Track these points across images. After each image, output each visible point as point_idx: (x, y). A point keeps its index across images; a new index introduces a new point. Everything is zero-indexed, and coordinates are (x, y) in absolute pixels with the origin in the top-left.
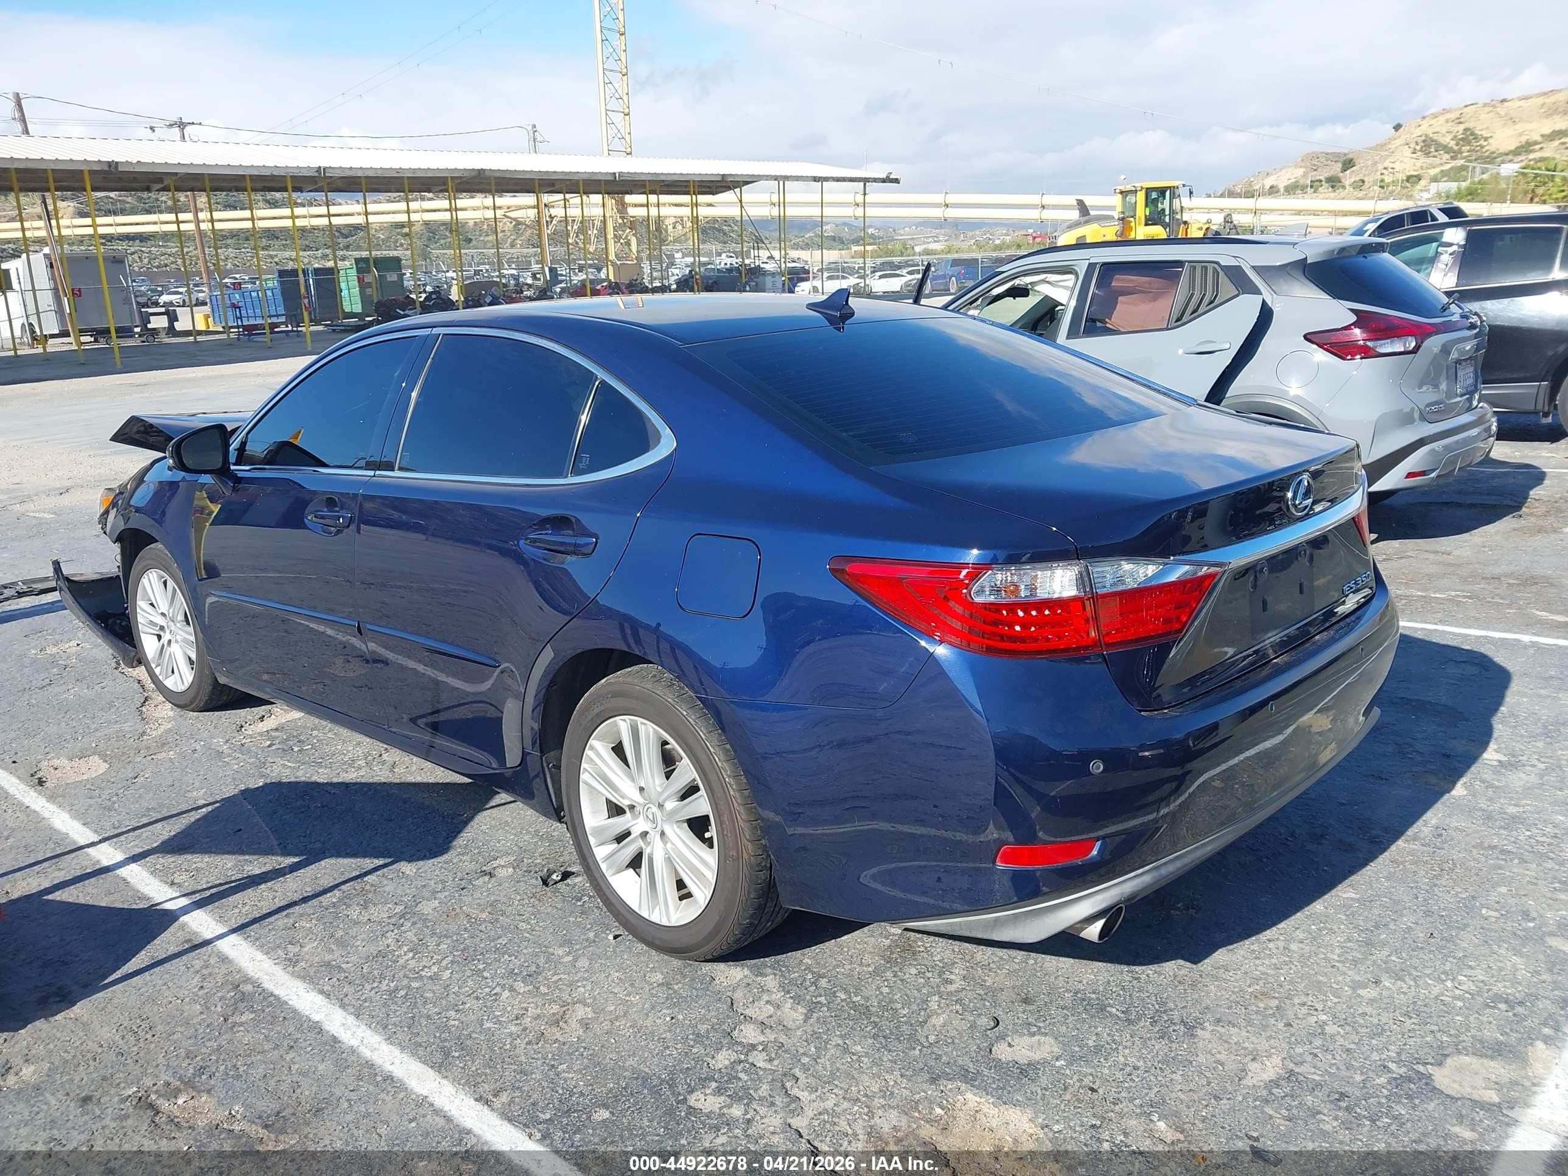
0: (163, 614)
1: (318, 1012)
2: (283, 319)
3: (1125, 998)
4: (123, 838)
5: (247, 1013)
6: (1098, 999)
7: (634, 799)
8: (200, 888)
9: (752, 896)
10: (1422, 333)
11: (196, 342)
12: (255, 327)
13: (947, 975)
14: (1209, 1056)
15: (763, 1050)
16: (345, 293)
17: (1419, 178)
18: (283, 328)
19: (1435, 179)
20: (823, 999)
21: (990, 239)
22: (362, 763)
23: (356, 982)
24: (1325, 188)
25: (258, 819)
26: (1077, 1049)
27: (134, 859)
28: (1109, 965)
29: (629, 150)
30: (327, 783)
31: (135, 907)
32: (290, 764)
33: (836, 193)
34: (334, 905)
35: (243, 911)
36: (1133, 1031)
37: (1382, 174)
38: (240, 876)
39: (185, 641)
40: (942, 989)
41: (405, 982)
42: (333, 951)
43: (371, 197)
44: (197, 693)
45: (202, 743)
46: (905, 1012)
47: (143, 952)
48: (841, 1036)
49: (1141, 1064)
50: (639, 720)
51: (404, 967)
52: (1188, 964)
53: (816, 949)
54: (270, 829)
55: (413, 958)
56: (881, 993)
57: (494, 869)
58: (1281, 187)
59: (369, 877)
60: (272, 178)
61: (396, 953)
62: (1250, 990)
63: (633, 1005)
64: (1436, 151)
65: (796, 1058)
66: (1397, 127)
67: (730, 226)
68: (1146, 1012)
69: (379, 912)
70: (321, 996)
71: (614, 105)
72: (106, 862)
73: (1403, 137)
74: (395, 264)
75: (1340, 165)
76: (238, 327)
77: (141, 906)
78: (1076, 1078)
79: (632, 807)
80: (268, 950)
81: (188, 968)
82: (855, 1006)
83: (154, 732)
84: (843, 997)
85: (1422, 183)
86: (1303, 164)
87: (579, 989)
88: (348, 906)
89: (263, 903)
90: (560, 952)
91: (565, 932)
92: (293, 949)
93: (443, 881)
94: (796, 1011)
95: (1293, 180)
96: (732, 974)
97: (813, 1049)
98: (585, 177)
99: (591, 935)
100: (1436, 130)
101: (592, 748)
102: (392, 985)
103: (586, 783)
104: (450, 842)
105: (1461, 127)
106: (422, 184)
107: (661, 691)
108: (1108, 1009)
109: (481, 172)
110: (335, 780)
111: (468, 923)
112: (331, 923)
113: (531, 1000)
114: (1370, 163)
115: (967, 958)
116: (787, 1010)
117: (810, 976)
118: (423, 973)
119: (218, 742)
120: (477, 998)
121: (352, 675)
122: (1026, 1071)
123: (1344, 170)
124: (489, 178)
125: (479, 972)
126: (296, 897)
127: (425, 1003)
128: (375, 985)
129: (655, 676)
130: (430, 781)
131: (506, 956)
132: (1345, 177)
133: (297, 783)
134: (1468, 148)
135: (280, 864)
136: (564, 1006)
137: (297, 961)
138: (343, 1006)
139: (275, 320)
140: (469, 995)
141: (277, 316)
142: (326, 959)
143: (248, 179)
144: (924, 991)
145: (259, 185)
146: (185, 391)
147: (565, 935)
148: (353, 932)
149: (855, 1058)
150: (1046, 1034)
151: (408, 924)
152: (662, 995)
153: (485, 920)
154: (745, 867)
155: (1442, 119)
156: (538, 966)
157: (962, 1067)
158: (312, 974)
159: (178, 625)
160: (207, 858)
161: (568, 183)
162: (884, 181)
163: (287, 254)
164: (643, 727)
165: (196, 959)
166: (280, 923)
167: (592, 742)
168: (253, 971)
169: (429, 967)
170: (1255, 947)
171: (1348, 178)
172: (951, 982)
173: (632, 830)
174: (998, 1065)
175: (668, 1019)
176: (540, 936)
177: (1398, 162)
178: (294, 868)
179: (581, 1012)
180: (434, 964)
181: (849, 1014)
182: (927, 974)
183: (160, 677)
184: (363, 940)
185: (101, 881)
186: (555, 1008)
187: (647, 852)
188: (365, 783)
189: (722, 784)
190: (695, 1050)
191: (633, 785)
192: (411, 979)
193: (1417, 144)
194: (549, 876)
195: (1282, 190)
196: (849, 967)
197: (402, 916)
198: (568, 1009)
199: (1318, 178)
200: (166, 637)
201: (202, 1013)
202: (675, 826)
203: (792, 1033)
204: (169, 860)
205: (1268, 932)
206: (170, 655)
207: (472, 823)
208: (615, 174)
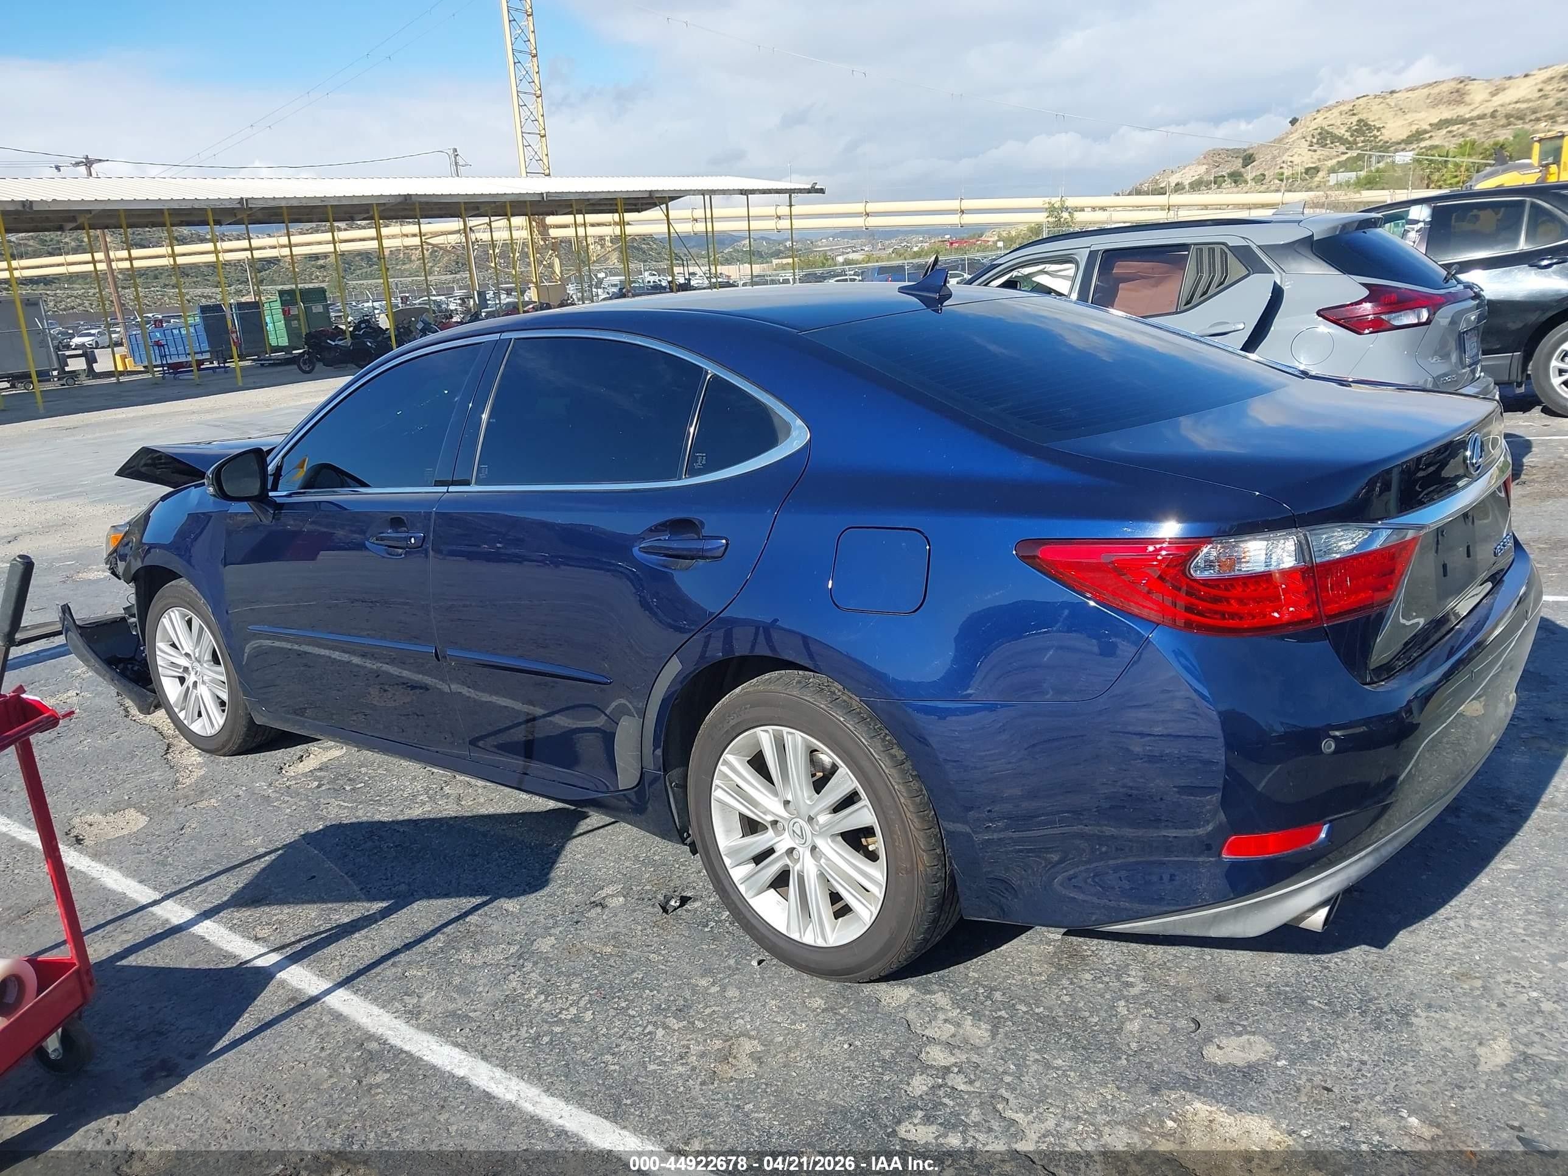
0: (187, 655)
1: (459, 1067)
2: (207, 356)
3: (1322, 990)
4: (187, 894)
5: (380, 1073)
6: (1293, 991)
7: (777, 813)
8: (288, 941)
9: (928, 909)
10: (1434, 304)
11: (119, 383)
12: (180, 365)
13: (1125, 978)
14: (1434, 1045)
15: (959, 1071)
16: (270, 327)
17: (1317, 170)
18: (207, 365)
19: (1332, 170)
20: (1003, 1013)
21: (908, 247)
22: (424, 798)
23: (492, 1031)
24: (1228, 184)
25: (328, 864)
26: (1292, 1046)
27: (207, 915)
28: (1291, 955)
29: (547, 171)
30: (393, 821)
31: (221, 966)
32: (346, 804)
33: (761, 206)
34: (442, 949)
35: (344, 962)
36: (1345, 1023)
37: (1281, 168)
38: (329, 926)
39: (214, 681)
40: (1126, 993)
41: (546, 1027)
42: (455, 999)
43: (294, 227)
44: (231, 736)
45: (244, 788)
46: (1095, 1019)
47: (246, 1015)
48: (1037, 1051)
49: (1366, 1058)
50: (785, 730)
51: (539, 1011)
52: (1373, 950)
53: (977, 961)
54: (346, 874)
55: (546, 1001)
56: (1063, 1002)
57: (604, 898)
58: (1186, 183)
59: (470, 917)
60: (191, 211)
61: (526, 997)
62: (1449, 972)
63: (801, 1034)
64: (1332, 143)
65: (998, 1078)
66: (1294, 122)
67: (649, 244)
68: (1351, 1003)
69: (493, 954)
70: (457, 1050)
71: (530, 127)
72: (176, 921)
73: (1300, 131)
74: (319, 295)
75: (1241, 161)
76: (162, 366)
77: (229, 966)
78: (1304, 1078)
79: (775, 823)
80: (384, 1004)
81: (301, 1028)
82: (1040, 1018)
83: (187, 780)
84: (1025, 1009)
85: (1321, 174)
86: (1205, 162)
87: (738, 1021)
88: (458, 950)
89: (362, 953)
90: (704, 982)
91: (702, 961)
92: (411, 1001)
93: (553, 916)
94: (979, 1028)
95: (1197, 177)
96: (897, 994)
97: (1012, 1066)
98: (513, 198)
99: (732, 962)
100: (1330, 123)
101: (726, 763)
102: (532, 1031)
103: (719, 801)
104: (548, 874)
105: (1355, 119)
106: (346, 213)
107: (811, 697)
108: (1309, 1002)
109: (408, 197)
110: (401, 818)
111: (594, 958)
112: (444, 969)
113: (689, 1037)
114: (1269, 157)
115: (1140, 958)
116: (968, 1028)
117: (981, 990)
118: (563, 1017)
119: (261, 786)
120: (631, 1039)
121: (394, 704)
122: (1249, 1074)
123: (1245, 166)
124: (414, 204)
125: (623, 1011)
126: (398, 944)
127: (575, 1049)
128: (514, 1032)
129: (799, 682)
130: (505, 812)
131: (647, 991)
132: (1247, 172)
133: (360, 824)
134: (1362, 138)
135: (368, 911)
136: (727, 1041)
137: (419, 1013)
138: (485, 1058)
139: (199, 357)
140: (621, 1037)
141: (202, 353)
142: (450, 1008)
143: (166, 213)
144: (1108, 996)
145: (177, 220)
146: (118, 432)
147: (703, 964)
148: (472, 977)
149: (1060, 1072)
150: (1254, 1033)
151: (529, 966)
152: (830, 1021)
153: (611, 954)
154: (920, 879)
155: (1336, 111)
156: (685, 1000)
157: (1180, 1074)
158: (439, 1026)
159: (205, 665)
160: (286, 910)
161: (493, 205)
162: (809, 191)
163: (199, 291)
164: (789, 737)
165: (308, 1018)
166: (388, 973)
167: (727, 756)
168: (373, 1027)
169: (567, 1009)
170: (1436, 927)
171: (1250, 173)
172: (1131, 985)
173: (776, 847)
174: (1215, 1069)
175: (846, 1046)
176: (677, 967)
177: (1296, 156)
178: (385, 914)
179: (748, 1046)
180: (571, 1005)
181: (1038, 1027)
182: (1104, 979)
183: (186, 722)
184: (485, 985)
185: (177, 941)
186: (718, 1044)
187: (795, 869)
188: (433, 819)
189: (890, 792)
190: (886, 1078)
191: (776, 799)
192: (551, 1024)
193: (1313, 136)
194: (667, 902)
195: (1187, 187)
196: (1020, 977)
197: (520, 957)
198: (733, 1044)
199: (1220, 174)
200: (191, 679)
201: (331, 1077)
202: (829, 840)
203: (983, 1050)
204: (246, 913)
205: (1442, 910)
206: (197, 697)
207: (565, 853)
208: (542, 194)
